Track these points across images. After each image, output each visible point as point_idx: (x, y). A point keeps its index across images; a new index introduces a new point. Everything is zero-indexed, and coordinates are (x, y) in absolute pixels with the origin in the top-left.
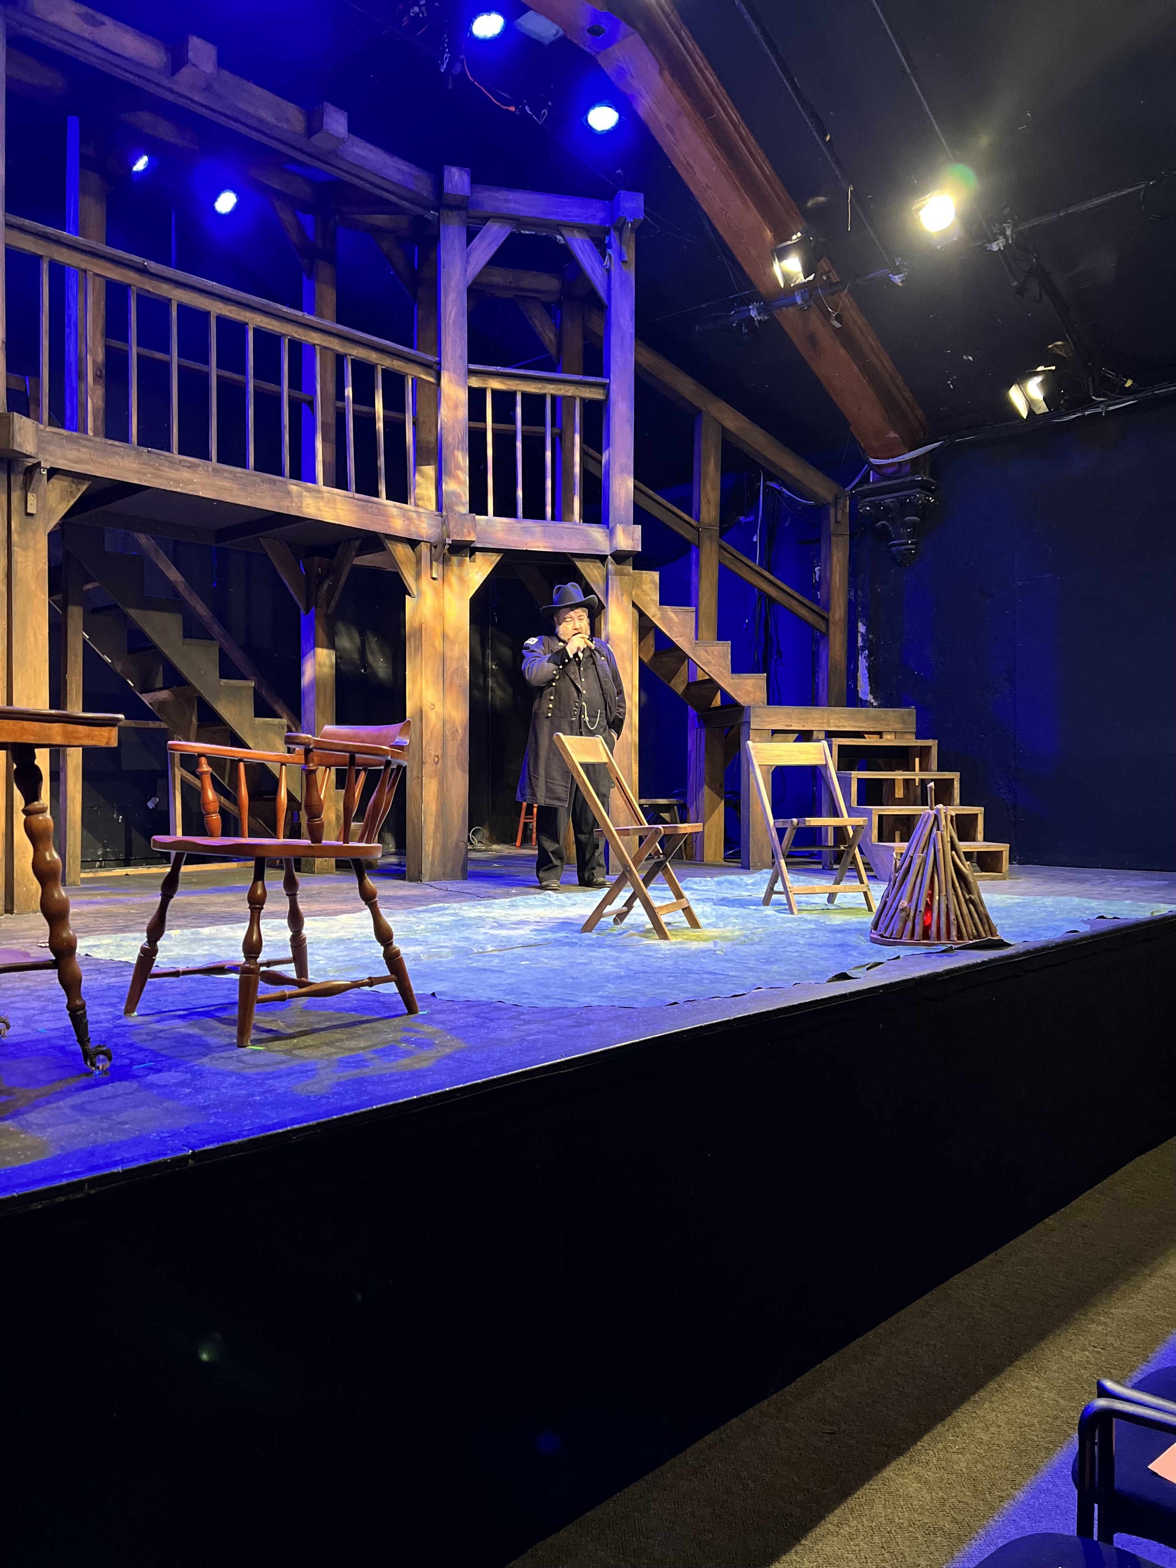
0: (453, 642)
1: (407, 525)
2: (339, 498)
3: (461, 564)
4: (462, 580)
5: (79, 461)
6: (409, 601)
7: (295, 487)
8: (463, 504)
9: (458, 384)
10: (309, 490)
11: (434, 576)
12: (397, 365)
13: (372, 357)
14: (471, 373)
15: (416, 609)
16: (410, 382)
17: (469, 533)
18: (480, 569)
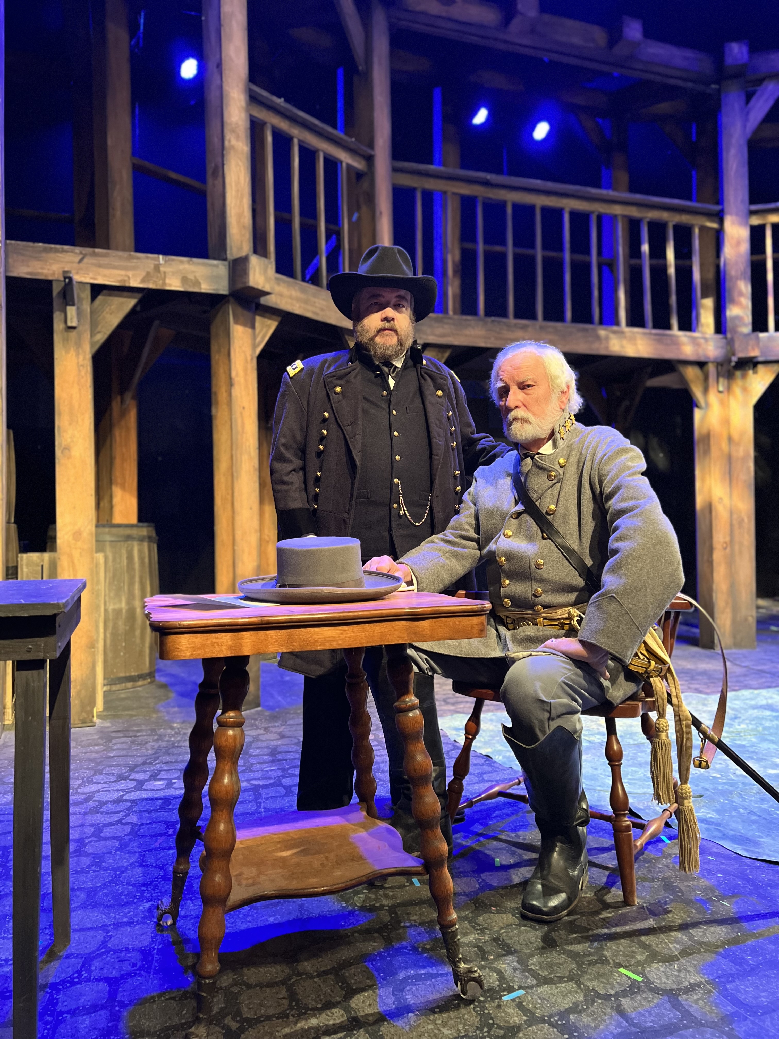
0: (738, 444)
2: (638, 336)
3: (744, 376)
4: (745, 390)
5: (443, 335)
6: (698, 414)
7: (602, 332)
8: (745, 325)
9: (740, 224)
10: (614, 332)
11: (721, 389)
12: (685, 219)
13: (664, 216)
14: (752, 213)
15: (703, 419)
16: (697, 231)
17: (753, 350)
18: (763, 379)
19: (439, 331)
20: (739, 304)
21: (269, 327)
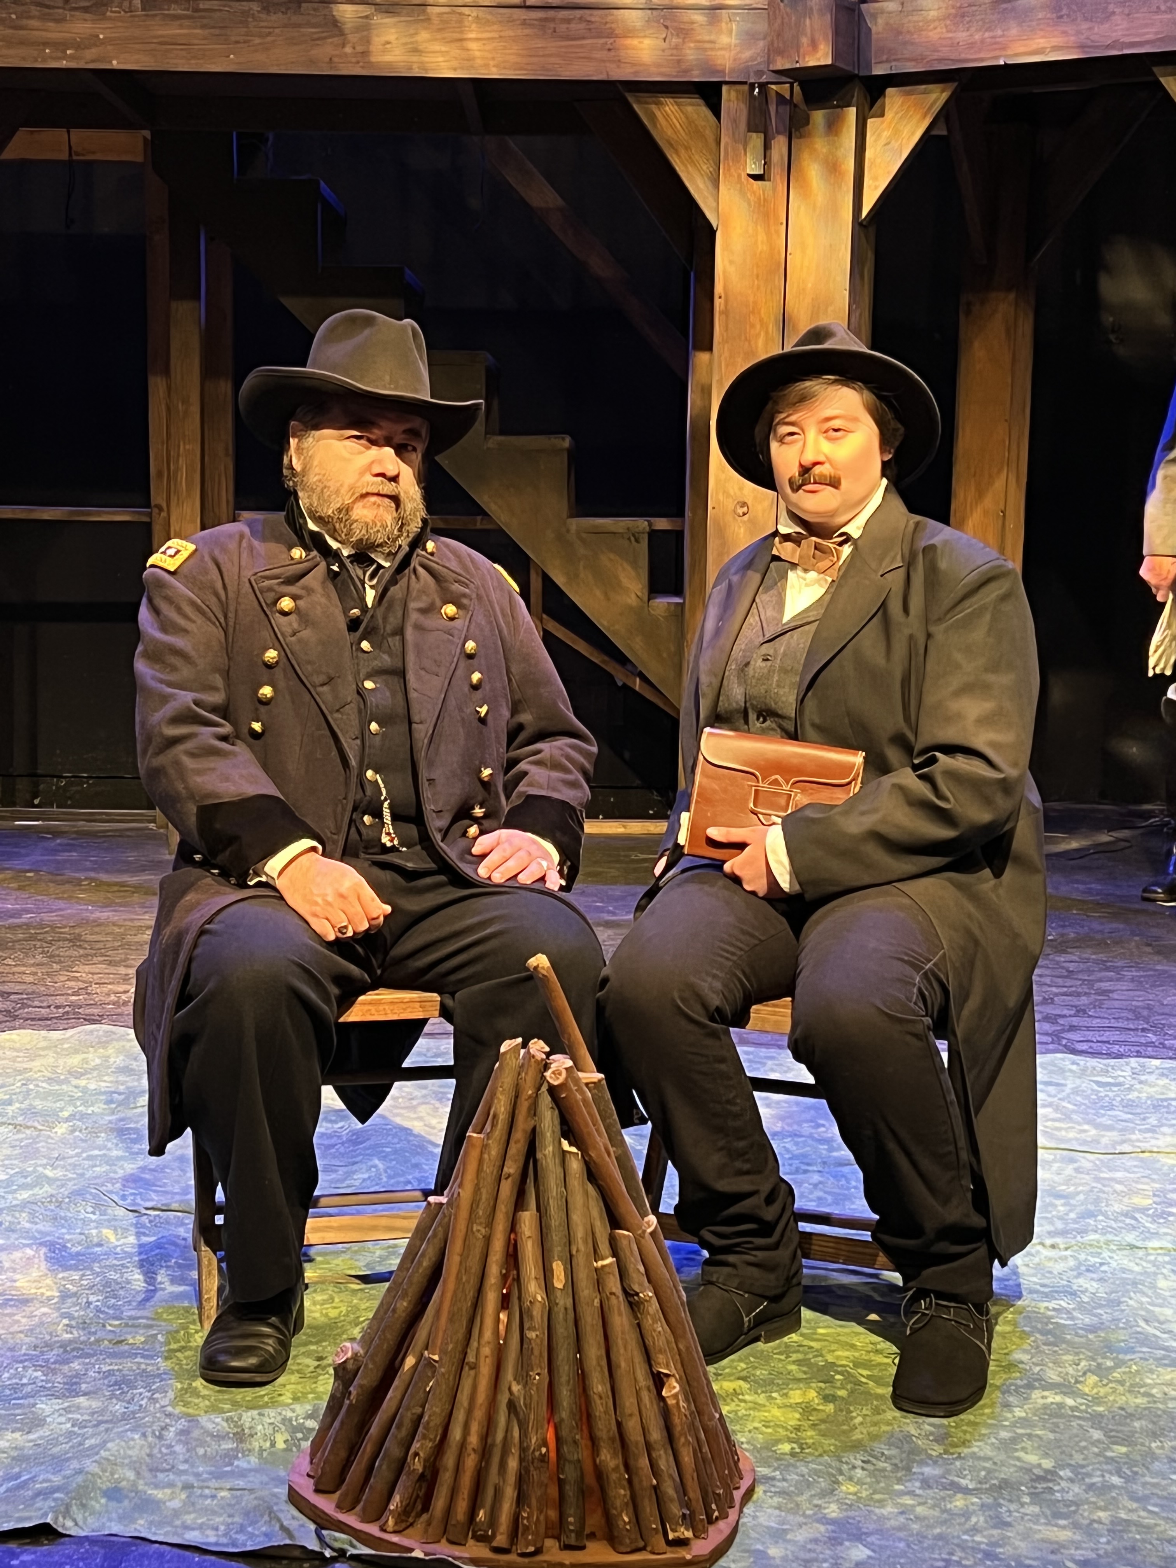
1: (676, 48)
3: (834, 128)
11: (757, 169)
17: (814, 45)
18: (896, 132)
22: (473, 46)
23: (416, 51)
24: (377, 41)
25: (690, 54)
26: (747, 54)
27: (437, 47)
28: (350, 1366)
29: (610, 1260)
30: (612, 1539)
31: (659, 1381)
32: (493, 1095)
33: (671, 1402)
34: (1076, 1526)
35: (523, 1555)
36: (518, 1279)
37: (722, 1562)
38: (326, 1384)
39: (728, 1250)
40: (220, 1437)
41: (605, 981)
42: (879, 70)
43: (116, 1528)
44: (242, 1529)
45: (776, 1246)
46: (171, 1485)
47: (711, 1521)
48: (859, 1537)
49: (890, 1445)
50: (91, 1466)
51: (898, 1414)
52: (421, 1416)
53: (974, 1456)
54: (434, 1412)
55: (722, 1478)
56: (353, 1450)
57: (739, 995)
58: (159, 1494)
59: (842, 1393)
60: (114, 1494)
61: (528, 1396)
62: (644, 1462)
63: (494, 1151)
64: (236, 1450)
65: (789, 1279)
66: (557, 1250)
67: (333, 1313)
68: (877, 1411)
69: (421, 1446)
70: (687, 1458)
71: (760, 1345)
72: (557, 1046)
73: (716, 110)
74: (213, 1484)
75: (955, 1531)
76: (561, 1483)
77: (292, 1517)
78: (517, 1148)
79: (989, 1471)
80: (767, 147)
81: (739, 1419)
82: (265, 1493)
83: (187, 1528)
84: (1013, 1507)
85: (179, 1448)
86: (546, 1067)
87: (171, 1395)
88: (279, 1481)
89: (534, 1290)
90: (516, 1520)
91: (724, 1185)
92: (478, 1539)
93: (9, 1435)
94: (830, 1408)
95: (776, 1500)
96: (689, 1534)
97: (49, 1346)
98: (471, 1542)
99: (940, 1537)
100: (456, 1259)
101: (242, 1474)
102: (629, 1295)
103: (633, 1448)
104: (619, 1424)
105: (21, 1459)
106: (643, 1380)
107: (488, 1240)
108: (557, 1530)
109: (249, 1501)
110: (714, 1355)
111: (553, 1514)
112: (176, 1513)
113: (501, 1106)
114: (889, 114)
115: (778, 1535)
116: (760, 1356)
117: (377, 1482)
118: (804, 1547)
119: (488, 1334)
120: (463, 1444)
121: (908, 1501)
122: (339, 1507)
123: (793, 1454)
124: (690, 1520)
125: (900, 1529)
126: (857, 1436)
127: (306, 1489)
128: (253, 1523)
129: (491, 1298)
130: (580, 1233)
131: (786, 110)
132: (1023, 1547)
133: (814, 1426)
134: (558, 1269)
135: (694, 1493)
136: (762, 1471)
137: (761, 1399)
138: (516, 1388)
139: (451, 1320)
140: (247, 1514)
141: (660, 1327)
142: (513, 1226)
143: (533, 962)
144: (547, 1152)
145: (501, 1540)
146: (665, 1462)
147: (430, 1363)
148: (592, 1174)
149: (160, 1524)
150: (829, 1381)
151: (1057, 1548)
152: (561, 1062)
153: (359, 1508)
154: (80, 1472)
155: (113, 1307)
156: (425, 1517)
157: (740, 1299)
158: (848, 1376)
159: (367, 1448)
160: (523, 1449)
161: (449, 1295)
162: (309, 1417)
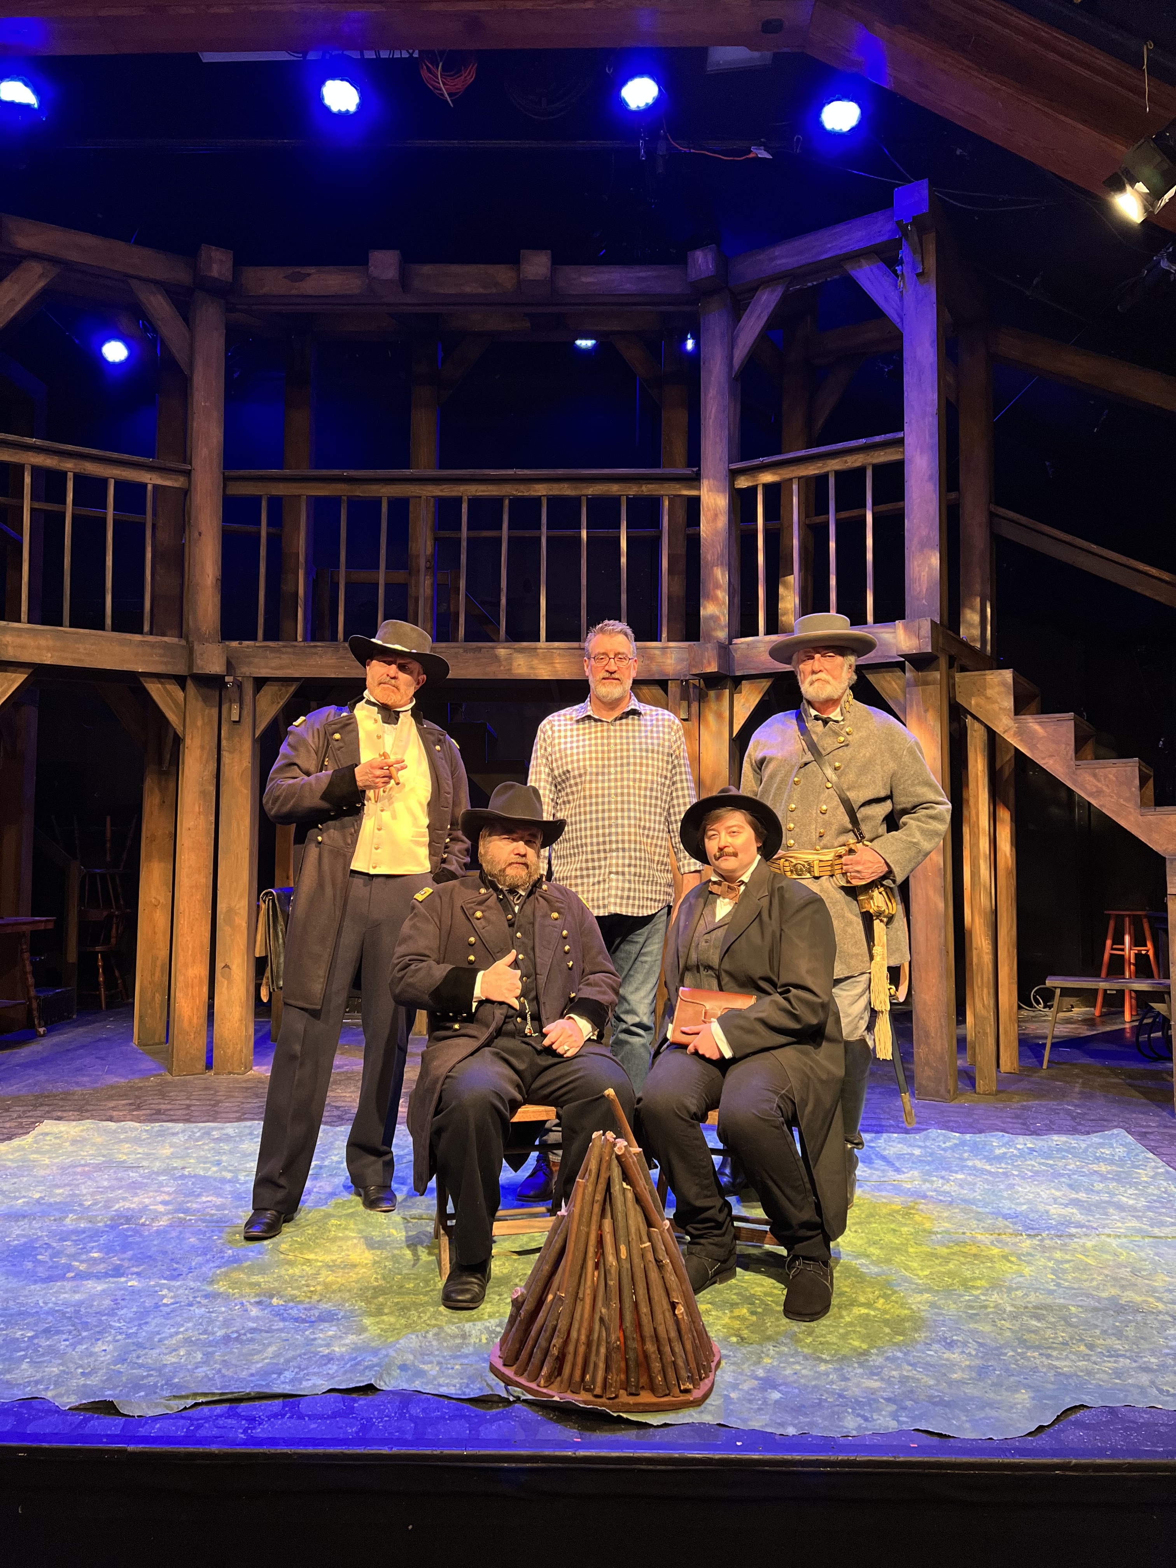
3: (720, 697)
4: (720, 716)
5: (281, 667)
7: (503, 649)
8: (722, 628)
9: (719, 490)
10: (527, 650)
12: (647, 489)
13: (614, 489)
16: (666, 503)
17: (709, 663)
18: (747, 700)
19: (275, 663)
20: (715, 599)
21: (14, 681)
22: (558, 666)
23: (532, 668)
24: (515, 664)
25: (654, 667)
26: (679, 667)
27: (541, 666)
28: (520, 1300)
29: (648, 1244)
30: (653, 1390)
31: (673, 1306)
32: (589, 1160)
33: (680, 1317)
34: (882, 1379)
35: (609, 1399)
36: (603, 1254)
37: (708, 1401)
38: (508, 1310)
39: (701, 1236)
40: (454, 1337)
41: (640, 1100)
42: (738, 673)
43: (405, 1386)
44: (467, 1386)
45: (723, 1235)
46: (431, 1362)
47: (701, 1379)
48: (775, 1387)
49: (786, 1337)
50: (393, 1354)
51: (788, 1320)
52: (556, 1326)
53: (827, 1343)
54: (563, 1324)
55: (706, 1356)
56: (523, 1343)
57: (704, 1106)
58: (426, 1367)
59: (759, 1310)
60: (403, 1367)
61: (610, 1315)
62: (667, 1349)
63: (590, 1189)
64: (463, 1344)
65: (730, 1251)
66: (622, 1239)
67: (505, 1271)
68: (778, 1319)
69: (557, 1341)
70: (689, 1346)
71: (717, 1286)
72: (619, 1135)
73: (666, 692)
74: (452, 1361)
75: (821, 1383)
76: (627, 1360)
77: (492, 1379)
78: (602, 1186)
79: (836, 1351)
80: (689, 707)
81: (709, 1325)
82: (478, 1366)
83: (440, 1385)
84: (850, 1369)
85: (435, 1343)
86: (614, 1145)
87: (428, 1314)
88: (485, 1360)
89: (611, 1259)
90: (605, 1379)
91: (699, 1203)
92: (587, 1390)
93: (350, 1337)
94: (754, 1318)
95: (732, 1367)
96: (691, 1387)
97: (367, 1288)
98: (583, 1392)
99: (815, 1386)
100: (572, 1244)
101: (466, 1356)
102: (658, 1261)
103: (662, 1341)
104: (655, 1329)
105: (357, 1348)
106: (666, 1306)
107: (588, 1234)
108: (626, 1385)
109: (471, 1371)
110: (697, 1291)
111: (623, 1377)
112: (435, 1378)
113: (593, 1166)
114: (744, 692)
115: (735, 1387)
116: (717, 1291)
117: (535, 1360)
118: (748, 1392)
119: (589, 1283)
120: (578, 1340)
121: (798, 1367)
122: (516, 1373)
123: (738, 1343)
124: (691, 1379)
125: (795, 1382)
126: (769, 1333)
127: (499, 1364)
128: (473, 1383)
129: (590, 1264)
130: (633, 1230)
131: (697, 691)
132: (857, 1391)
133: (747, 1327)
134: (623, 1249)
135: (693, 1365)
136: (724, 1352)
137: (720, 1314)
138: (603, 1310)
139: (571, 1275)
140: (469, 1378)
141: (673, 1278)
142: (600, 1227)
143: (607, 1092)
144: (616, 1189)
145: (598, 1391)
146: (678, 1348)
147: (560, 1298)
148: (638, 1200)
149: (427, 1384)
150: (753, 1304)
151: (874, 1391)
152: (621, 1143)
153: (526, 1374)
154: (387, 1356)
155: (398, 1268)
156: (559, 1379)
157: (707, 1262)
158: (762, 1301)
159: (530, 1342)
160: (608, 1343)
161: (569, 1263)
162: (497, 1326)
